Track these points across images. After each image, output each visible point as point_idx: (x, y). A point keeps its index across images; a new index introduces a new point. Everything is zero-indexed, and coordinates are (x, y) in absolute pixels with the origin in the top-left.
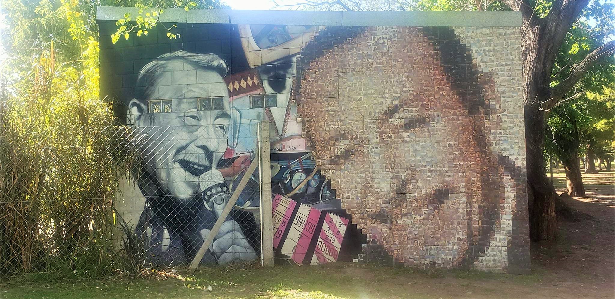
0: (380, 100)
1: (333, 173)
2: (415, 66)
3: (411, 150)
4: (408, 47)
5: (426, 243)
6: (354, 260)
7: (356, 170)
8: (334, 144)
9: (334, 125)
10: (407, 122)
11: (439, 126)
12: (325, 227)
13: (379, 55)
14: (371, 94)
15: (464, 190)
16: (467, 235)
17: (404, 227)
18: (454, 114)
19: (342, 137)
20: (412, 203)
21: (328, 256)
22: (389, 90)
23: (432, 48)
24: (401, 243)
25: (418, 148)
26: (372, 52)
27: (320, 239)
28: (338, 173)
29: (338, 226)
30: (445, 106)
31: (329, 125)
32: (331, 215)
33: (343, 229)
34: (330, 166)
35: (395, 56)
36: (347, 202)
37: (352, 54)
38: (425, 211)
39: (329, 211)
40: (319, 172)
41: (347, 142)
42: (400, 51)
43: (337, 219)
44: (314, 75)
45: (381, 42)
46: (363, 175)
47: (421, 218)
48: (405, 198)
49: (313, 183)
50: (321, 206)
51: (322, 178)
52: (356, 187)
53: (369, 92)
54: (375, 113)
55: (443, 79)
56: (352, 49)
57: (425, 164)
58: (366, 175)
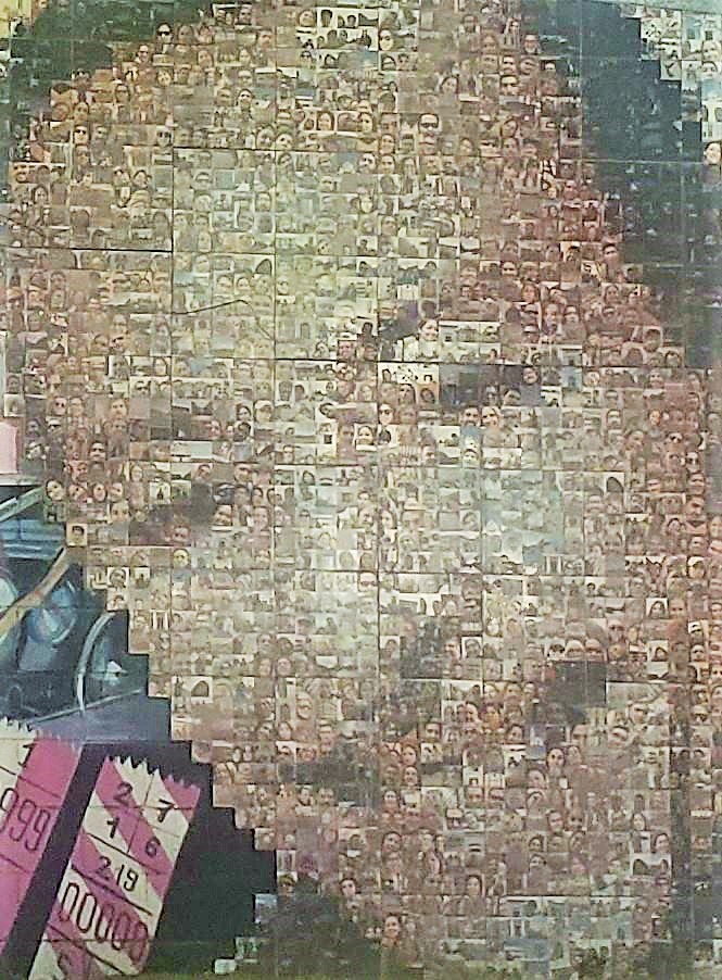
0: (346, 279)
1: (141, 583)
2: (487, 151)
3: (465, 496)
4: (462, 70)
5: (514, 886)
6: (220, 966)
7: (236, 572)
8: (146, 456)
9: (149, 371)
10: (451, 377)
11: (574, 404)
12: (96, 819)
13: (344, 89)
14: (309, 251)
15: (660, 669)
16: (672, 850)
17: (427, 821)
18: (632, 361)
19: (181, 427)
20: (460, 717)
21: (104, 951)
22: (383, 240)
23: (553, 84)
24: (415, 886)
25: (492, 488)
26: (315, 76)
27: (70, 876)
28: (159, 583)
29: (151, 816)
30: (598, 325)
31: (126, 372)
32: (124, 770)
33: (173, 831)
34: (126, 552)
35: (409, 102)
36: (198, 710)
37: (232, 73)
38: (512, 752)
40: (76, 573)
41: (202, 450)
42: (430, 84)
43: (147, 786)
44: (68, 147)
45: (353, 34)
46: (266, 596)
47: (497, 780)
48: (437, 699)
49: (50, 625)
50: (83, 725)
51: (89, 604)
52: (237, 647)
53: (301, 241)
54: (323, 331)
55: (592, 215)
56: (234, 49)
57: (516, 558)
58: (280, 597)
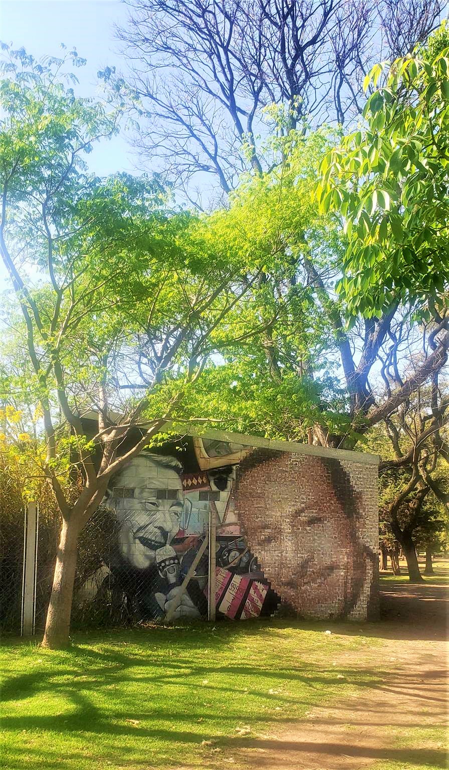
1: (260, 552)
6: (271, 615)
7: (275, 551)
8: (261, 532)
10: (309, 519)
11: (329, 524)
12: (252, 591)
13: (293, 472)
16: (344, 597)
19: (266, 527)
21: (252, 613)
23: (326, 471)
26: (288, 470)
27: (247, 600)
28: (263, 552)
29: (261, 591)
30: (333, 511)
31: (257, 518)
32: (256, 583)
33: (264, 593)
34: (257, 547)
35: (303, 474)
36: (268, 573)
37: (275, 469)
39: (255, 580)
41: (270, 531)
42: (307, 471)
43: (260, 586)
44: (248, 481)
46: (280, 555)
48: (307, 572)
49: (245, 559)
50: (250, 576)
51: (251, 556)
52: (275, 563)
53: (286, 497)
54: (289, 511)
55: (332, 493)
56: (275, 465)
57: (319, 549)
58: (282, 555)
